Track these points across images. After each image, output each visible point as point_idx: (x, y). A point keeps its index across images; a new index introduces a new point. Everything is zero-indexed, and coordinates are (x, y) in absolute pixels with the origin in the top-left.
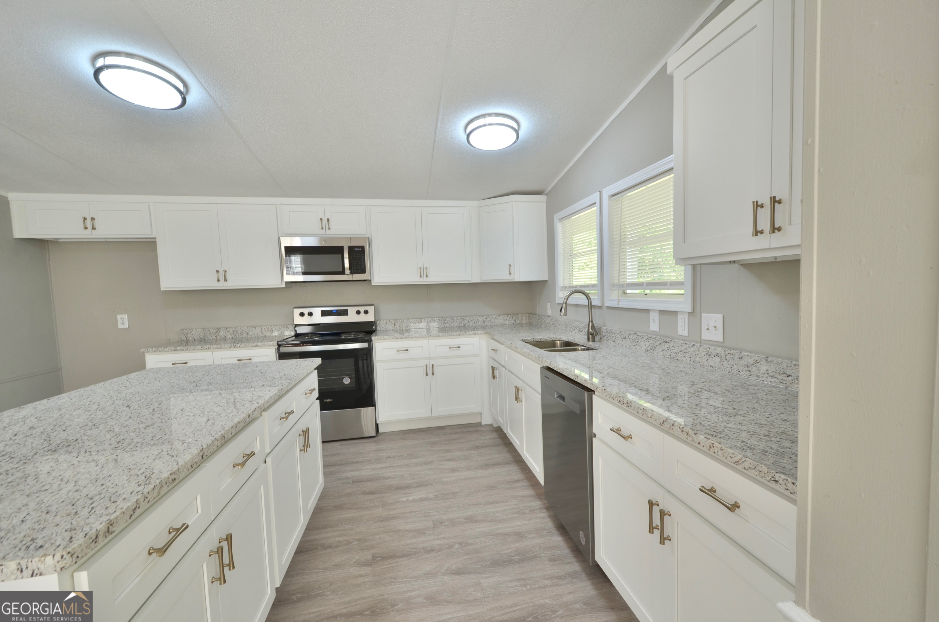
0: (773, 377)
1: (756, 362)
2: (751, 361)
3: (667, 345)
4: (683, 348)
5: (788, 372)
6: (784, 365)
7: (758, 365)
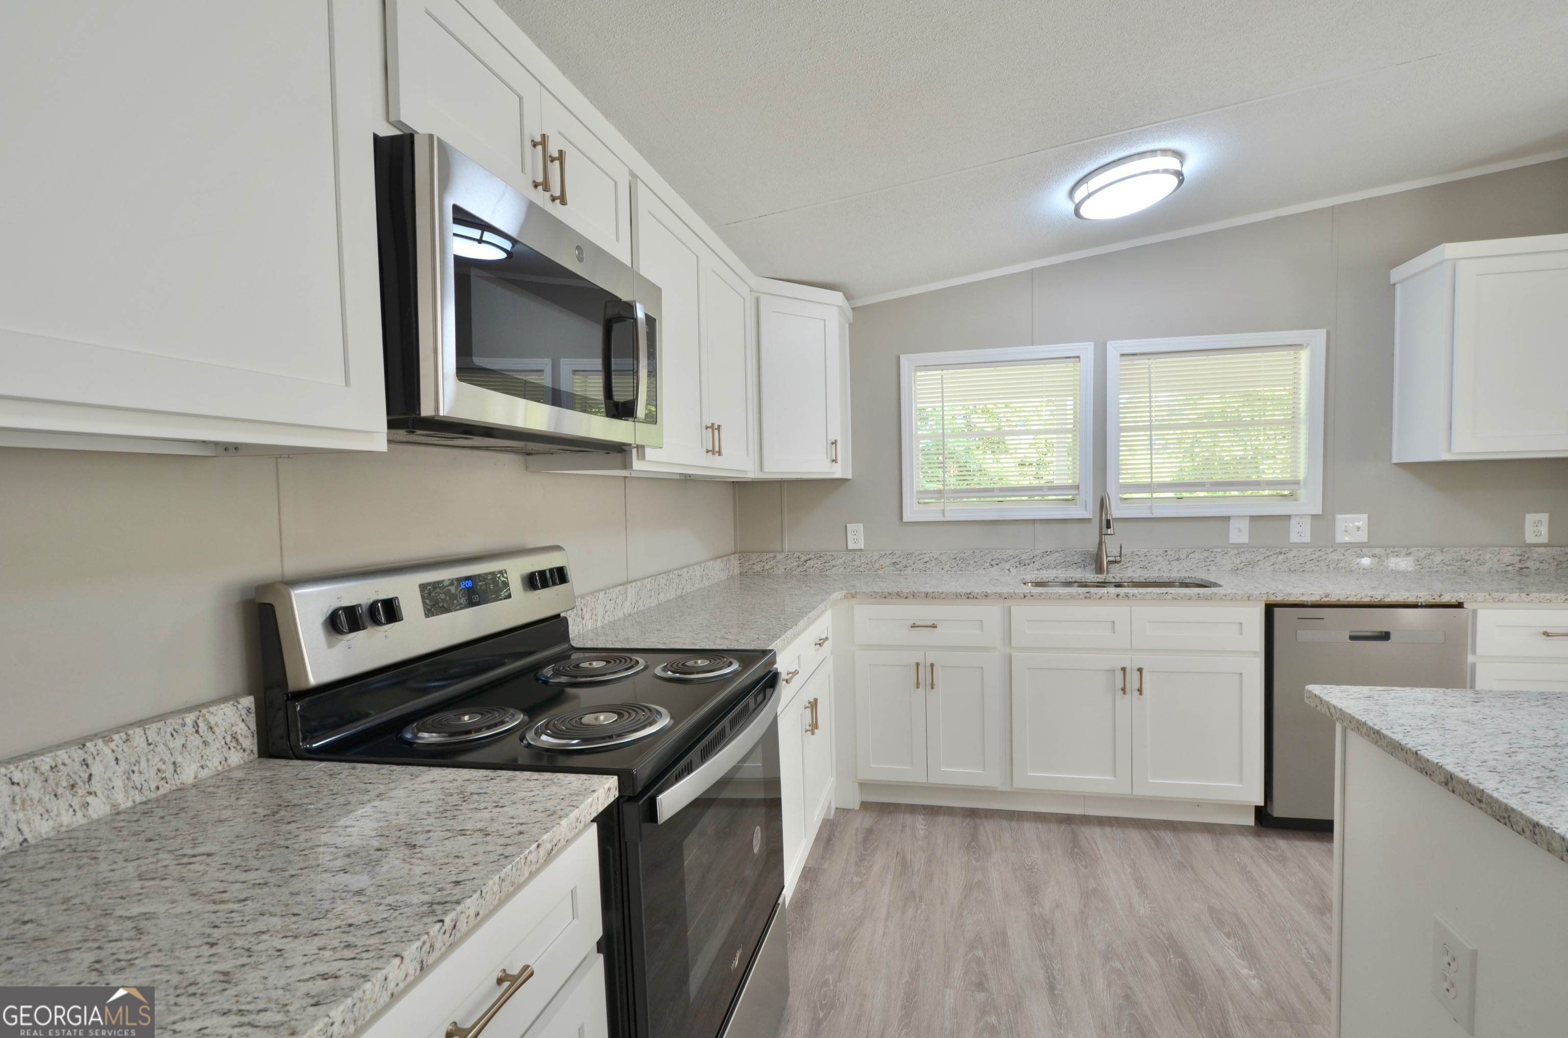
0: (1450, 565)
1: (1429, 555)
2: (1422, 555)
3: (1282, 557)
4: (1313, 557)
5: (1467, 558)
6: (1463, 552)
7: (1431, 557)
